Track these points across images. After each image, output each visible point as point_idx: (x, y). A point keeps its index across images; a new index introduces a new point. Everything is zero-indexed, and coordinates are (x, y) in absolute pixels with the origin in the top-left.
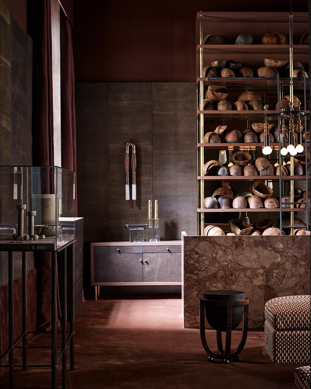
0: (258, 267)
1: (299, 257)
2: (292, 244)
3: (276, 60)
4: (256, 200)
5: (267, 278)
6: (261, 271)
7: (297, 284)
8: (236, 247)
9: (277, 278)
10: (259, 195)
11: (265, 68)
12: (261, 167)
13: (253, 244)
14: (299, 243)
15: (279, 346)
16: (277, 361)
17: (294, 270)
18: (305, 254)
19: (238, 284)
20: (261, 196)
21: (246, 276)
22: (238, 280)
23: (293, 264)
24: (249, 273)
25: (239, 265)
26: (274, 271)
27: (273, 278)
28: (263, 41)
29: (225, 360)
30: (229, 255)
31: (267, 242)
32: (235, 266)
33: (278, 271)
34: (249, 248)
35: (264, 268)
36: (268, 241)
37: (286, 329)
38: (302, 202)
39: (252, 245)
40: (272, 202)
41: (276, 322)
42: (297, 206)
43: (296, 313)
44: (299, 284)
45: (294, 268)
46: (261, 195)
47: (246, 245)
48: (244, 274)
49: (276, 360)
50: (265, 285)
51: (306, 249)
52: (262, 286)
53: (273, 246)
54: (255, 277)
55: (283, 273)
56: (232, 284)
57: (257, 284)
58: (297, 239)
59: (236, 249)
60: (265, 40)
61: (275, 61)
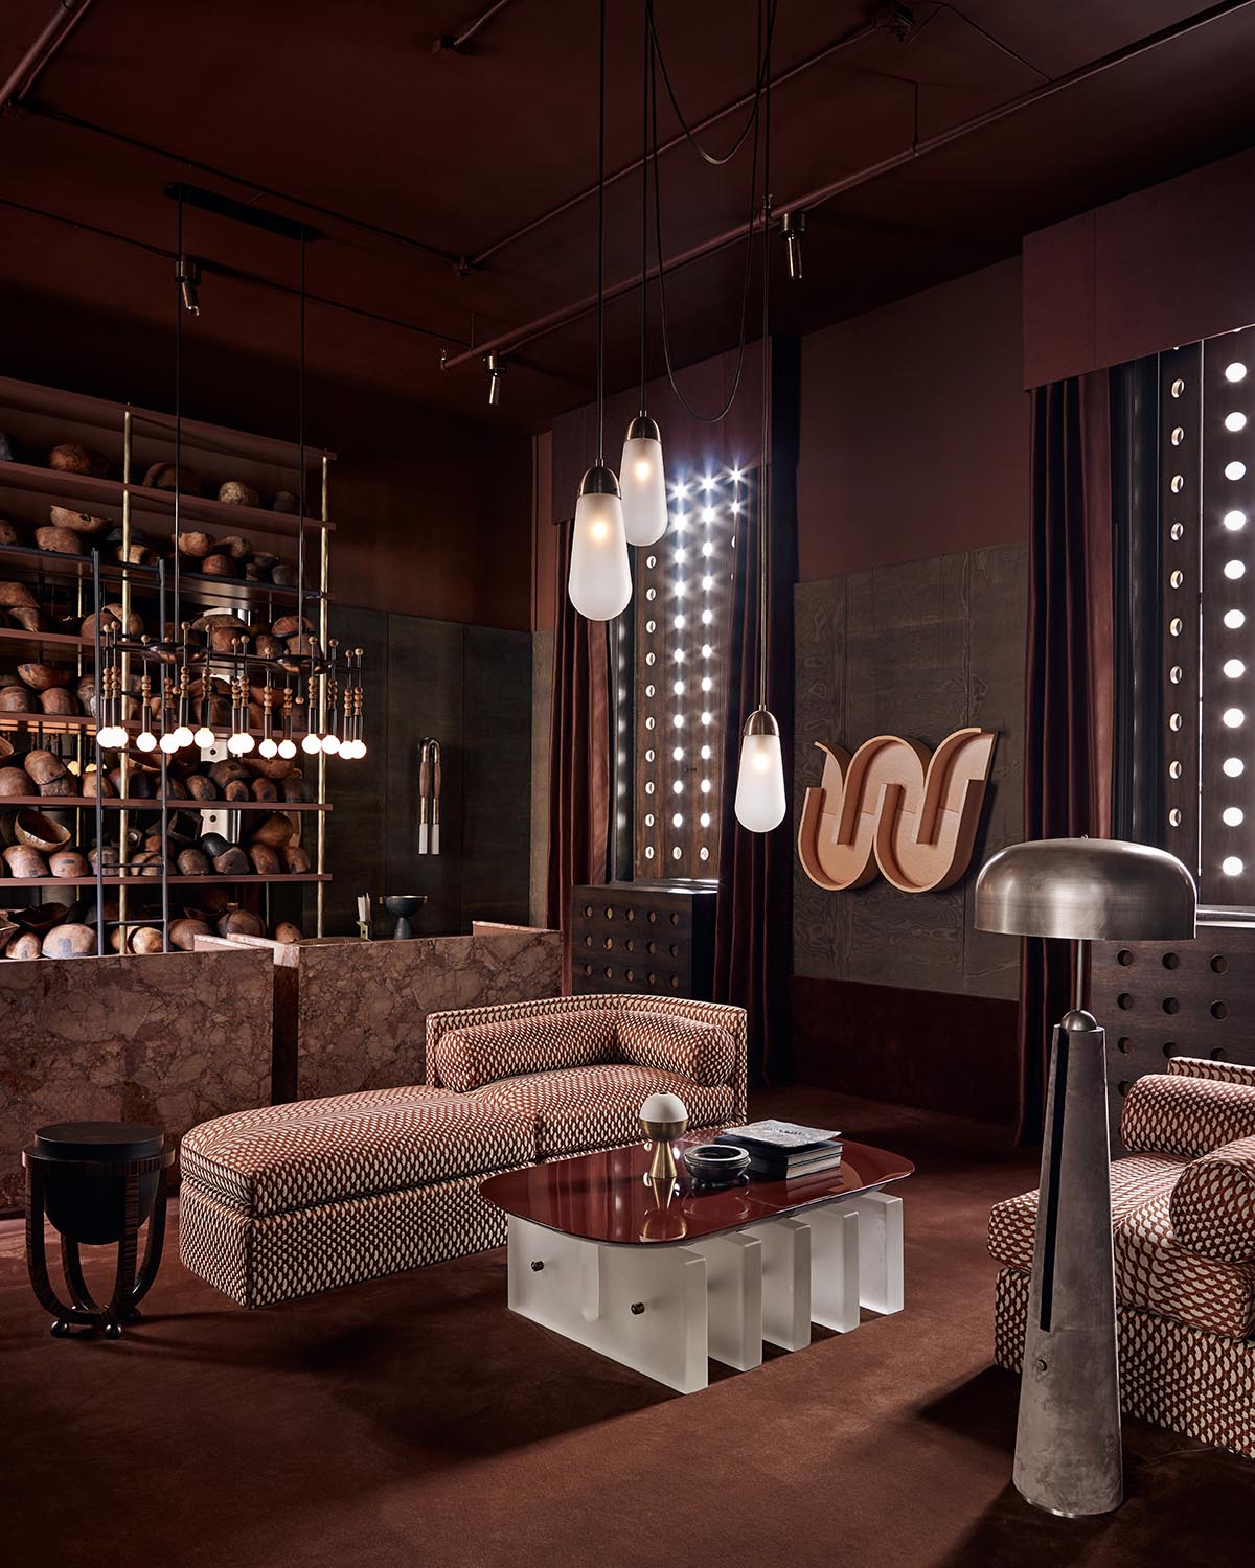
0: (105, 1038)
1: (211, 1005)
2: (194, 972)
3: (86, 514)
4: (30, 856)
5: (130, 1063)
6: (115, 1048)
7: (205, 1070)
8: (46, 990)
9: (155, 1061)
10: (36, 845)
11: (58, 531)
12: (45, 774)
13: (94, 977)
14: (212, 968)
15: (272, 1256)
16: (256, 1300)
17: (197, 1037)
18: (224, 996)
19: (49, 1087)
20: (39, 847)
21: (73, 1065)
22: (50, 1077)
23: (196, 1023)
24: (80, 1056)
25: (53, 1036)
26: (149, 1044)
27: (144, 1062)
28: (54, 462)
29: (109, 1327)
30: (27, 1012)
31: (130, 971)
32: (42, 1041)
33: (159, 1043)
34: (81, 990)
35: (122, 1038)
36: (134, 969)
37: (280, 1211)
38: (146, 861)
39: (90, 982)
40: (72, 862)
41: (252, 1197)
42: (135, 871)
43: (293, 1166)
44: (209, 1071)
45: (198, 1032)
46: (42, 844)
47: (75, 982)
48: (66, 1060)
49: (253, 1297)
50: (125, 1082)
51: (228, 983)
52: (116, 1085)
53: (146, 981)
54: (99, 1064)
55: (170, 1048)
56: (34, 1090)
57: (102, 1080)
58: (207, 961)
59: (46, 994)
60: (60, 459)
61: (82, 517)
